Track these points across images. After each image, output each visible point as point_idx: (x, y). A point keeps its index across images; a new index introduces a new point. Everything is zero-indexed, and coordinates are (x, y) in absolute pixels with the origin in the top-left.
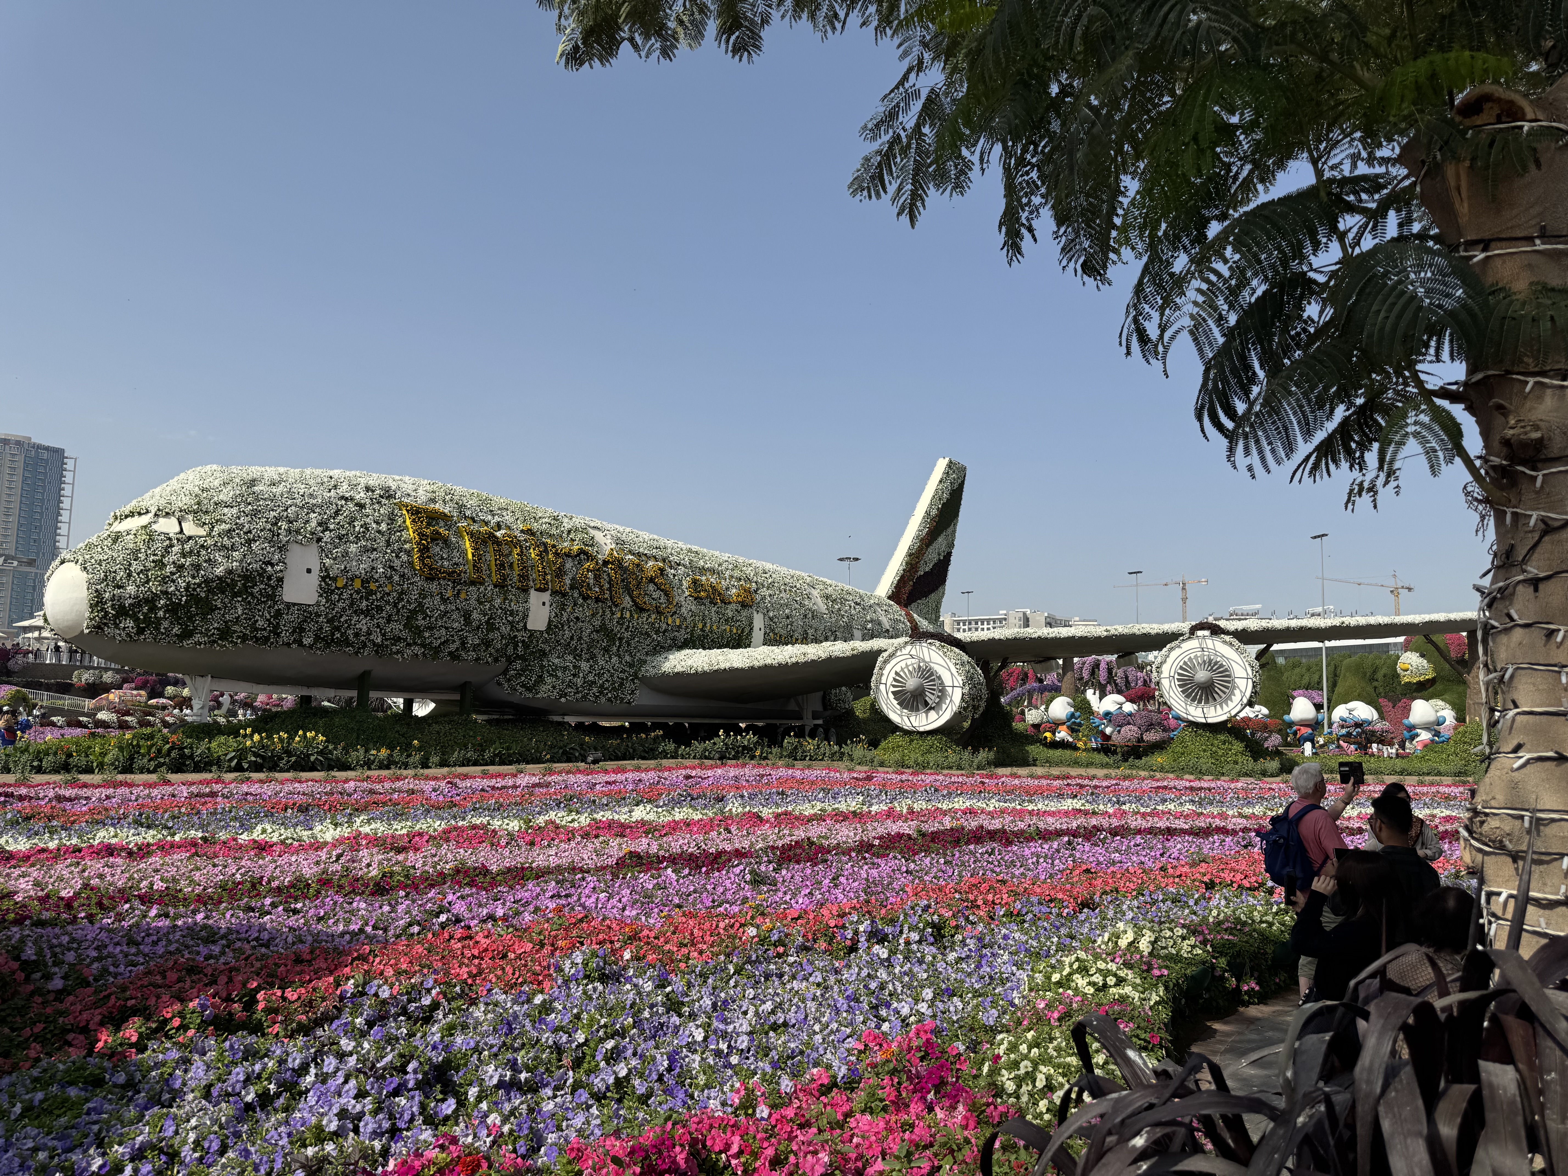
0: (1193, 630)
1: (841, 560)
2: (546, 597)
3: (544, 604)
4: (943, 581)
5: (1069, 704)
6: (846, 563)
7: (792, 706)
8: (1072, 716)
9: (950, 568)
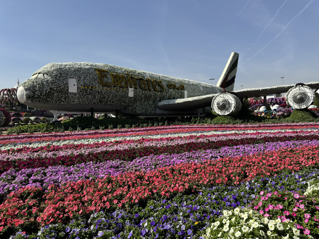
0: (297, 85)
1: (210, 80)
2: (132, 89)
3: (132, 91)
4: (234, 81)
5: (265, 108)
6: (211, 80)
7: (195, 112)
8: (266, 110)
9: (235, 78)
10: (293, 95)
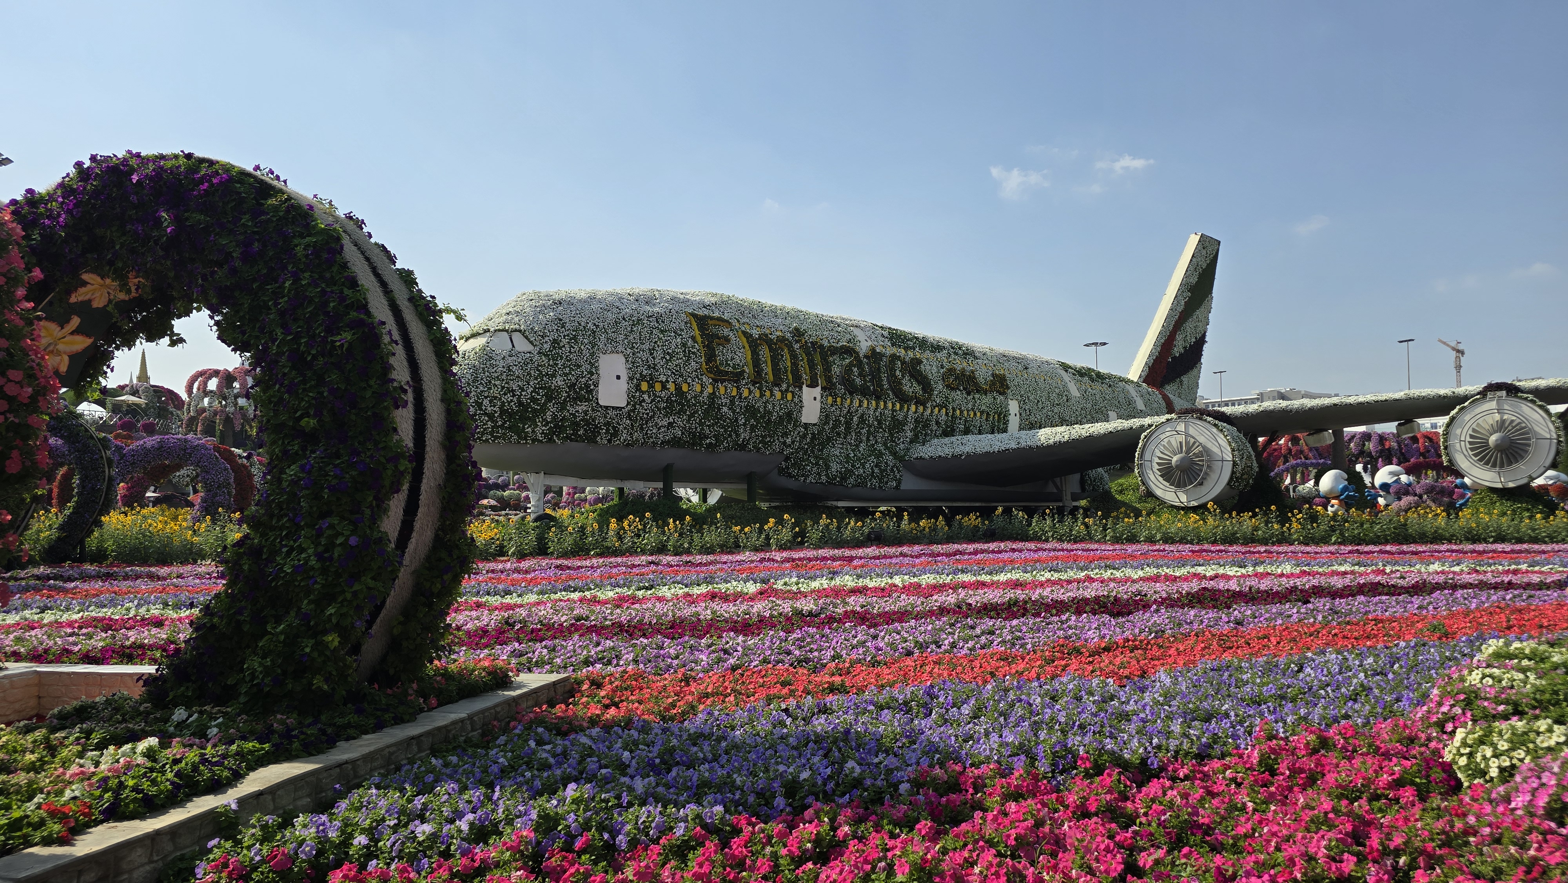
0: (1487, 390)
2: (817, 392)
3: (815, 399)
4: (1197, 362)
5: (1340, 478)
8: (1345, 489)
9: (1205, 347)
10: (1470, 432)
